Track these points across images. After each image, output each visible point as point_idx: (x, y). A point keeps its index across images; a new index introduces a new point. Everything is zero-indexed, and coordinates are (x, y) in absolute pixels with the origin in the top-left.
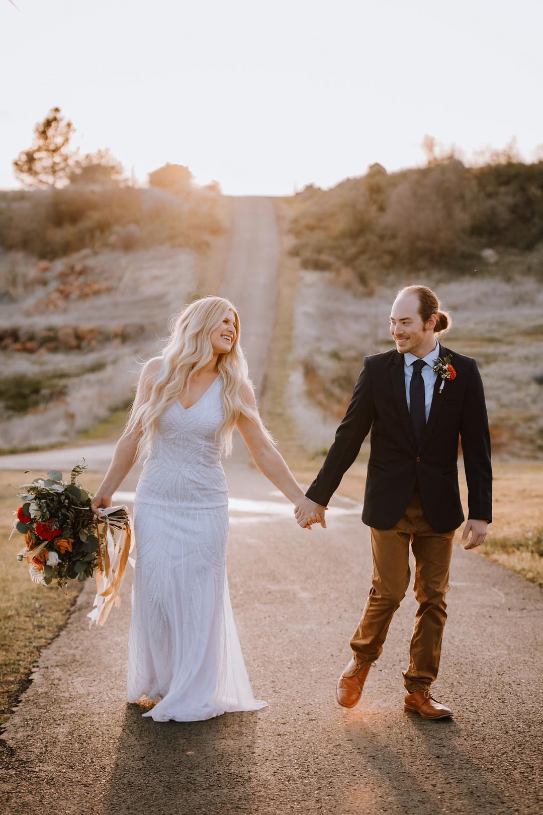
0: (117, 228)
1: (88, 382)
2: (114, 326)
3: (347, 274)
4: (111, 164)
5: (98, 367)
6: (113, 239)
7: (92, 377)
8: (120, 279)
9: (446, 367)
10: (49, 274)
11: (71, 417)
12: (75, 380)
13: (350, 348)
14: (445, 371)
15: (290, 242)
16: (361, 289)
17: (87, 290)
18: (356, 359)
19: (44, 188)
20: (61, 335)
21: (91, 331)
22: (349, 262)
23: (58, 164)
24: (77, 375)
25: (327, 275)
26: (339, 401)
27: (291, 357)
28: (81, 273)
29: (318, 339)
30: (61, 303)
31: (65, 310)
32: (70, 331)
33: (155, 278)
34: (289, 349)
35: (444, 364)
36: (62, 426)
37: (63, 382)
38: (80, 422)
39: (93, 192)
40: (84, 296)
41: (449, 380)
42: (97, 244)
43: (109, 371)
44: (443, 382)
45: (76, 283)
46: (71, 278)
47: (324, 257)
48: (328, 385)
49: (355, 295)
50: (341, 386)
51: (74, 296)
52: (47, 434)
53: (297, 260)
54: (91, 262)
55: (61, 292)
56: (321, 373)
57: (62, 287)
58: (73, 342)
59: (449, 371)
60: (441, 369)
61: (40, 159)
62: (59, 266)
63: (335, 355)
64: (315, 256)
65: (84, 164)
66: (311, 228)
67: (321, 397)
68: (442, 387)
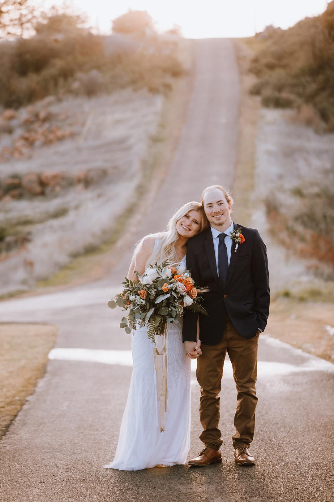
0: (79, 75)
1: (51, 227)
2: (77, 171)
3: (308, 111)
4: (76, 14)
5: (60, 213)
6: (76, 85)
7: (55, 223)
8: (83, 124)
9: (238, 235)
10: (14, 123)
11: (29, 264)
12: (39, 227)
13: (312, 184)
14: (237, 237)
15: (251, 81)
16: (323, 125)
17: (51, 136)
18: (318, 195)
19: (12, 39)
20: (25, 182)
21: (55, 177)
22: (310, 99)
23: (25, 16)
24: (41, 221)
25: (289, 113)
26: (303, 239)
27: (253, 196)
28: (46, 119)
29: (280, 177)
30: (25, 150)
31: (30, 157)
32: (34, 178)
33: (118, 122)
34: (252, 187)
35: (237, 233)
36: (21, 274)
37: (27, 229)
38: (39, 270)
39: (56, 41)
40: (48, 143)
41: (241, 243)
42: (61, 91)
43: (71, 217)
44: (237, 245)
45: (40, 129)
46: (36, 126)
47: (285, 95)
48: (290, 223)
49: (317, 132)
50: (304, 224)
51: (38, 143)
52: (6, 283)
53: (258, 99)
54: (55, 109)
55: (26, 139)
56: (283, 210)
57: (27, 135)
58: (38, 189)
59: (240, 237)
60: (235, 236)
61: (7, 12)
62: (24, 113)
63: (298, 193)
64: (276, 94)
65: (50, 14)
66: (271, 67)
67: (284, 235)
68: (236, 248)
